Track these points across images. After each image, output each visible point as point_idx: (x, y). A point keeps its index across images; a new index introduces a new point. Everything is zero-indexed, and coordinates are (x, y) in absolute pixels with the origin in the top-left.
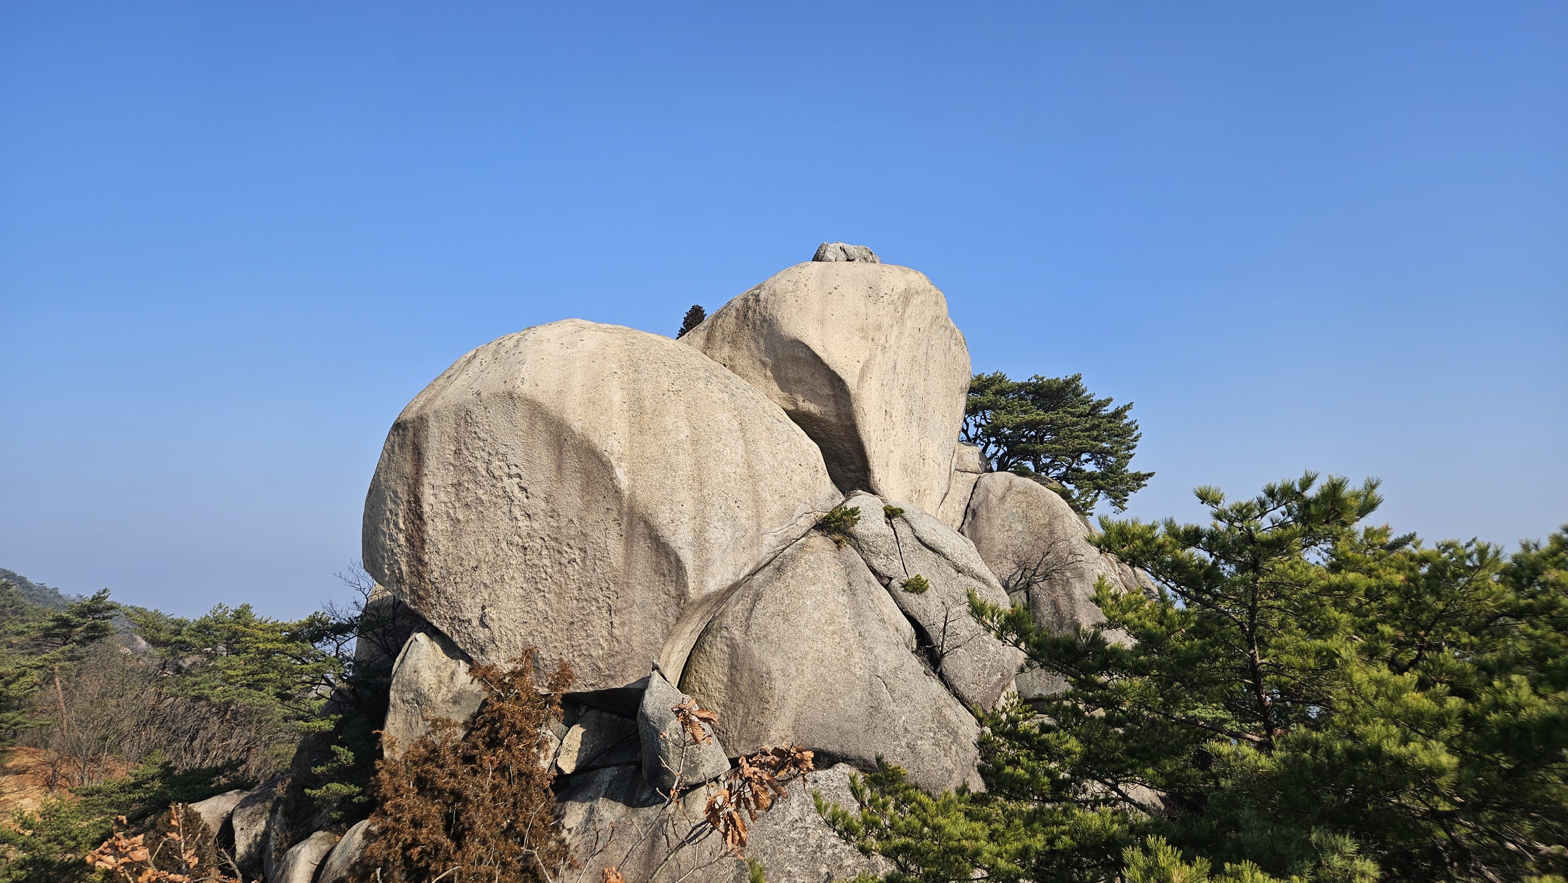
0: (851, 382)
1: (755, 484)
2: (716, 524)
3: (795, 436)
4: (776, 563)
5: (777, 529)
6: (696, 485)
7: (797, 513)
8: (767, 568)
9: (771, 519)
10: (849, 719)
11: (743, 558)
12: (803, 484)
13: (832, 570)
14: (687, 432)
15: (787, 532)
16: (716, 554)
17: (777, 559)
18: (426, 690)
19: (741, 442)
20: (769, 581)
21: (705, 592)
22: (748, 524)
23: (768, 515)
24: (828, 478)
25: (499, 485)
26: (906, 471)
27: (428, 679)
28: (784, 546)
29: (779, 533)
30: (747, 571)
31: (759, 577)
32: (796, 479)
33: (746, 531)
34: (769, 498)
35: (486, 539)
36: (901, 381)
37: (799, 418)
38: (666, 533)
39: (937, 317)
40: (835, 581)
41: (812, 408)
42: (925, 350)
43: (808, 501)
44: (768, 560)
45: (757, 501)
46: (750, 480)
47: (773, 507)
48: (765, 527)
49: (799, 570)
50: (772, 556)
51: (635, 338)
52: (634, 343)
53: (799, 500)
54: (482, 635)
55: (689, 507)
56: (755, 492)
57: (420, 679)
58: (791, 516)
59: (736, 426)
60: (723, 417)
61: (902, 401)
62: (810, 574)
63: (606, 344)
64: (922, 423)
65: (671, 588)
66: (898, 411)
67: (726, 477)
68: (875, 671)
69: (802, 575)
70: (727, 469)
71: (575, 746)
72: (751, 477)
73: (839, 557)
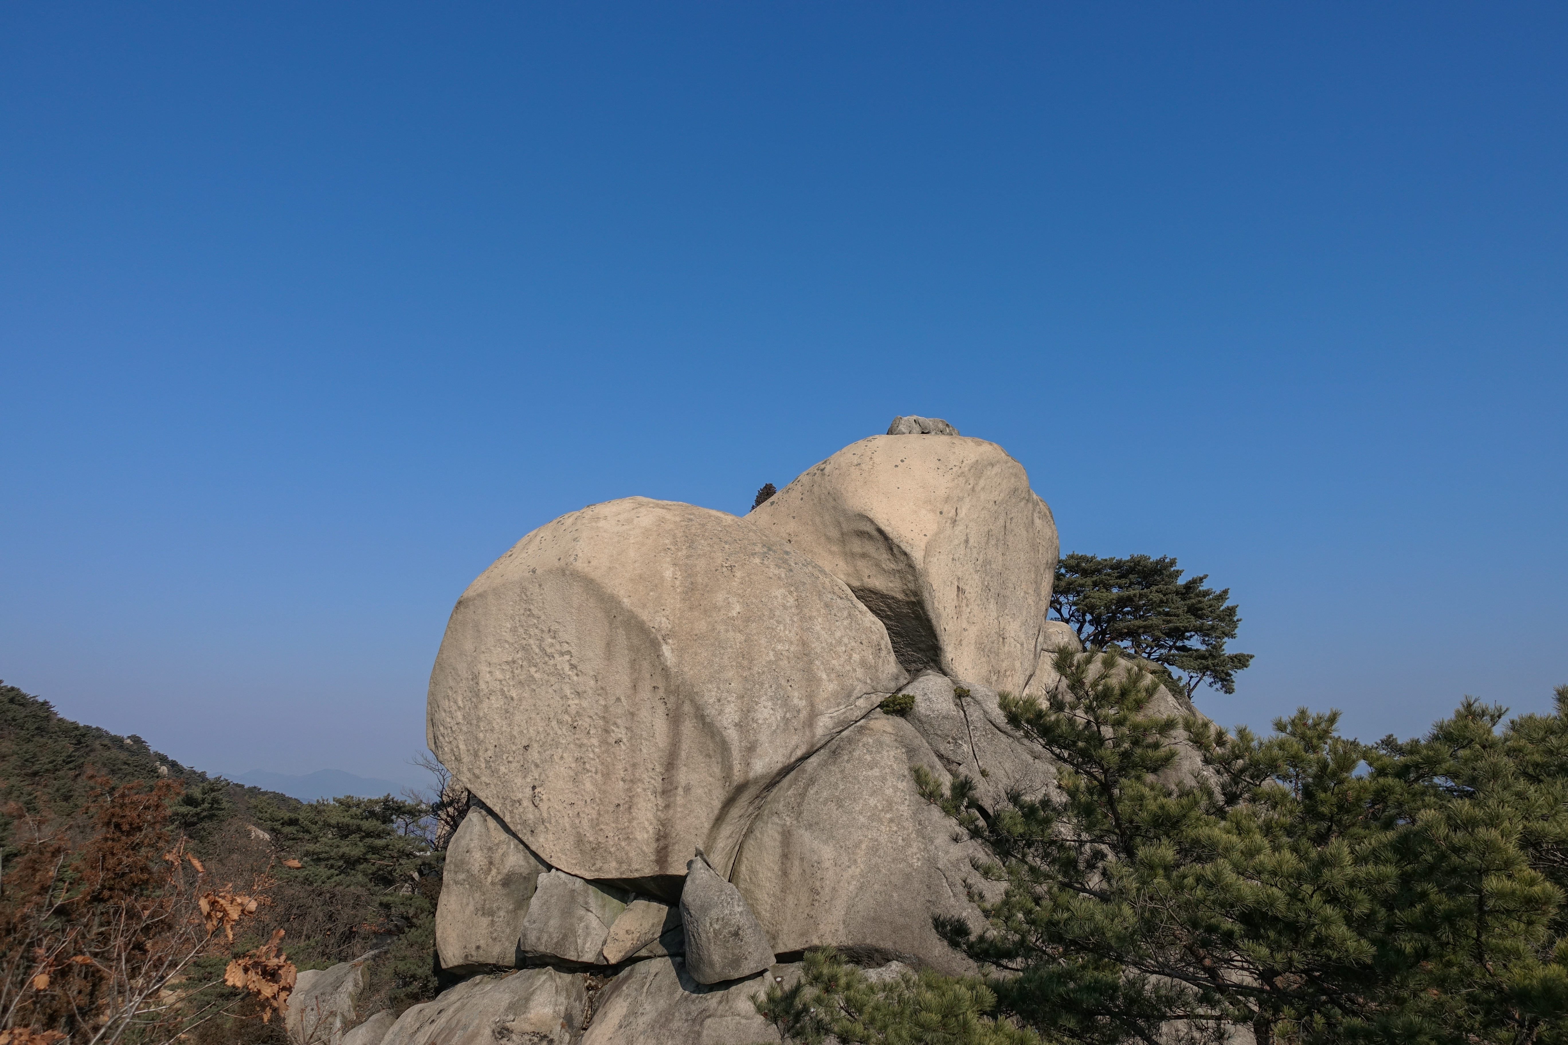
0: (917, 555)
1: (810, 663)
2: (766, 704)
3: (857, 613)
4: (832, 746)
5: (833, 710)
6: (745, 663)
7: (856, 693)
8: (822, 751)
9: (828, 699)
10: (904, 913)
11: (795, 740)
12: (863, 663)
13: (892, 753)
14: (739, 608)
15: (844, 713)
16: (764, 735)
17: (834, 741)
18: (476, 872)
19: (797, 619)
20: (823, 765)
21: (751, 775)
22: (800, 704)
23: (824, 695)
24: (892, 657)
25: (552, 662)
26: (983, 650)
27: (480, 859)
28: (841, 728)
29: (835, 714)
30: (799, 753)
31: (814, 760)
32: (856, 657)
33: (799, 711)
34: (824, 676)
35: (538, 718)
36: (975, 555)
37: (863, 593)
38: (711, 711)
39: (1016, 490)
40: (895, 766)
41: (879, 583)
42: (1002, 523)
43: (869, 681)
44: (823, 742)
45: (811, 680)
46: (805, 659)
47: (829, 687)
48: (819, 707)
49: (856, 754)
50: (828, 738)
51: (693, 514)
52: (691, 520)
53: (858, 679)
54: (531, 815)
55: (736, 686)
56: (810, 670)
57: (472, 860)
58: (849, 696)
59: (791, 601)
60: (779, 593)
61: (976, 577)
62: (868, 758)
63: (663, 520)
64: (1001, 600)
65: (717, 770)
66: (973, 588)
67: (778, 655)
68: (931, 862)
69: (859, 759)
70: (779, 647)
71: (622, 934)
72: (805, 655)
73: (901, 740)
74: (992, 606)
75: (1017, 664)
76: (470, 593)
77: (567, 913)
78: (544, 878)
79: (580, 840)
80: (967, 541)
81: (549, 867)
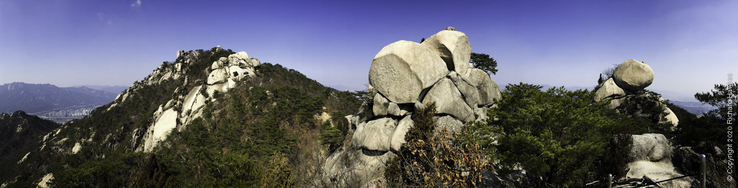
0: (452, 52)
2: (428, 76)
3: (441, 60)
6: (424, 69)
10: (450, 108)
11: (433, 81)
12: (443, 69)
13: (448, 84)
14: (423, 60)
16: (427, 80)
18: (379, 102)
19: (433, 62)
20: (437, 86)
21: (426, 87)
22: (433, 75)
24: (447, 69)
25: (390, 69)
26: (460, 68)
27: (379, 100)
30: (433, 84)
31: (435, 85)
33: (433, 77)
35: (388, 78)
36: (460, 52)
37: (442, 58)
38: (419, 77)
39: (466, 41)
40: (448, 86)
41: (445, 56)
42: (464, 47)
43: (444, 72)
44: (437, 82)
45: (435, 72)
48: (436, 76)
52: (413, 44)
53: (442, 72)
54: (388, 94)
55: (423, 73)
56: (435, 70)
59: (431, 59)
60: (429, 57)
61: (460, 55)
63: (408, 45)
64: (463, 60)
65: (420, 87)
66: (459, 58)
67: (430, 68)
68: (454, 101)
69: (443, 85)
70: (430, 66)
71: (402, 112)
72: (434, 67)
73: (449, 82)
75: (465, 70)
76: (375, 58)
78: (390, 103)
79: (396, 98)
80: (459, 49)
81: (391, 102)
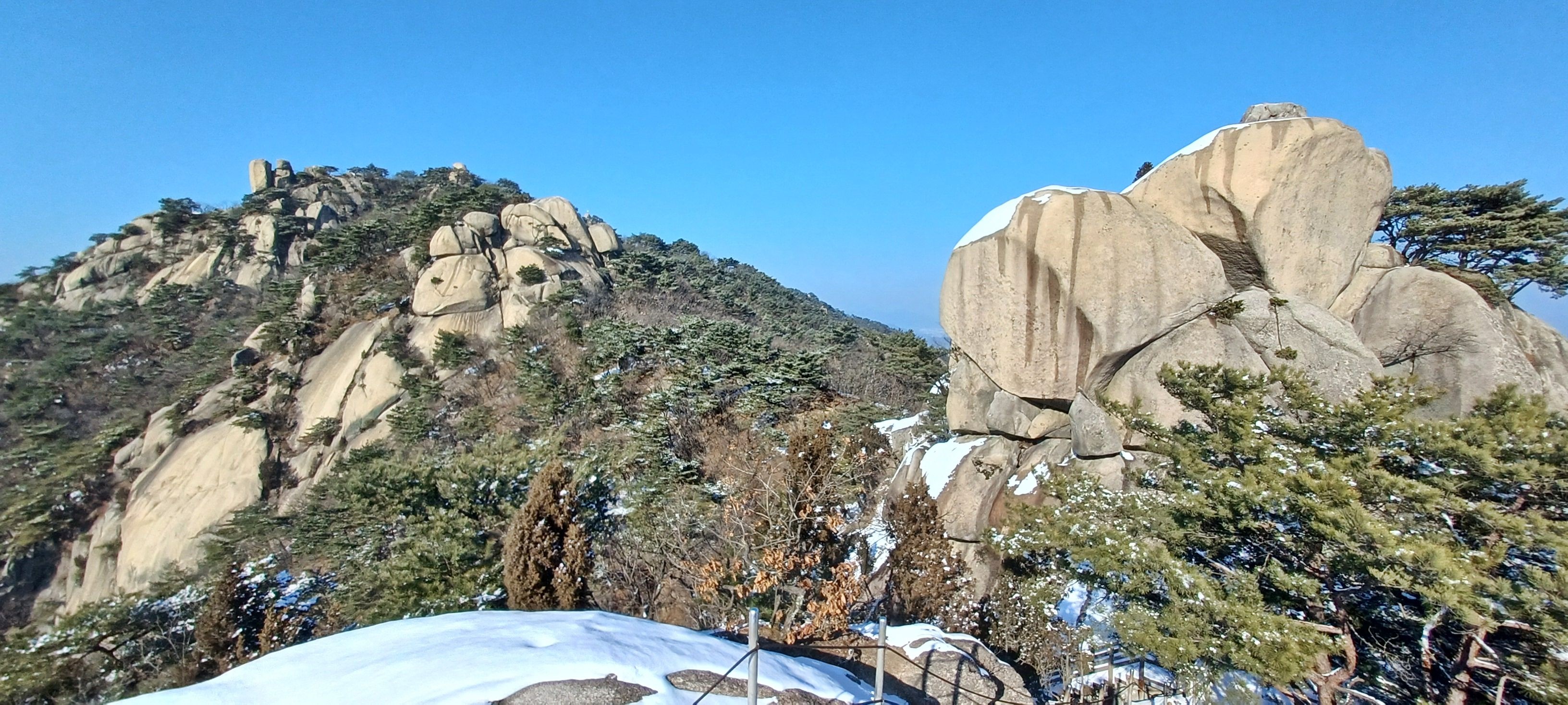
1: (1159, 286)
2: (1126, 311)
3: (1200, 252)
4: (1171, 334)
5: (1174, 314)
6: (1114, 288)
8: (1164, 337)
9: (1170, 307)
11: (1144, 332)
12: (1199, 285)
14: (1111, 255)
15: (1182, 316)
16: (1124, 329)
17: (1172, 332)
18: (965, 388)
19: (1152, 259)
20: (1165, 346)
21: (1114, 351)
22: (1149, 311)
23: (1167, 305)
24: (1223, 280)
26: (1302, 271)
27: (965, 383)
28: (1178, 324)
30: (1147, 339)
31: (1157, 343)
32: (1193, 281)
34: (1168, 294)
37: (1205, 239)
38: (1090, 317)
39: (1349, 152)
41: (1217, 231)
42: (1332, 179)
43: (1202, 296)
45: (1159, 296)
46: (1156, 284)
47: (1171, 299)
48: (1164, 313)
49: (1187, 340)
50: (1168, 330)
54: (991, 363)
55: (1107, 301)
56: (1158, 290)
58: (1186, 305)
60: (1140, 244)
61: (1302, 221)
62: (1196, 343)
64: (1327, 233)
67: (1137, 282)
69: (1189, 344)
70: (1138, 278)
71: (1038, 425)
72: (1157, 281)
74: (1315, 238)
75: (1334, 278)
76: (956, 248)
77: (1010, 412)
78: (998, 394)
79: (1016, 379)
80: (1296, 197)
81: (1001, 389)
